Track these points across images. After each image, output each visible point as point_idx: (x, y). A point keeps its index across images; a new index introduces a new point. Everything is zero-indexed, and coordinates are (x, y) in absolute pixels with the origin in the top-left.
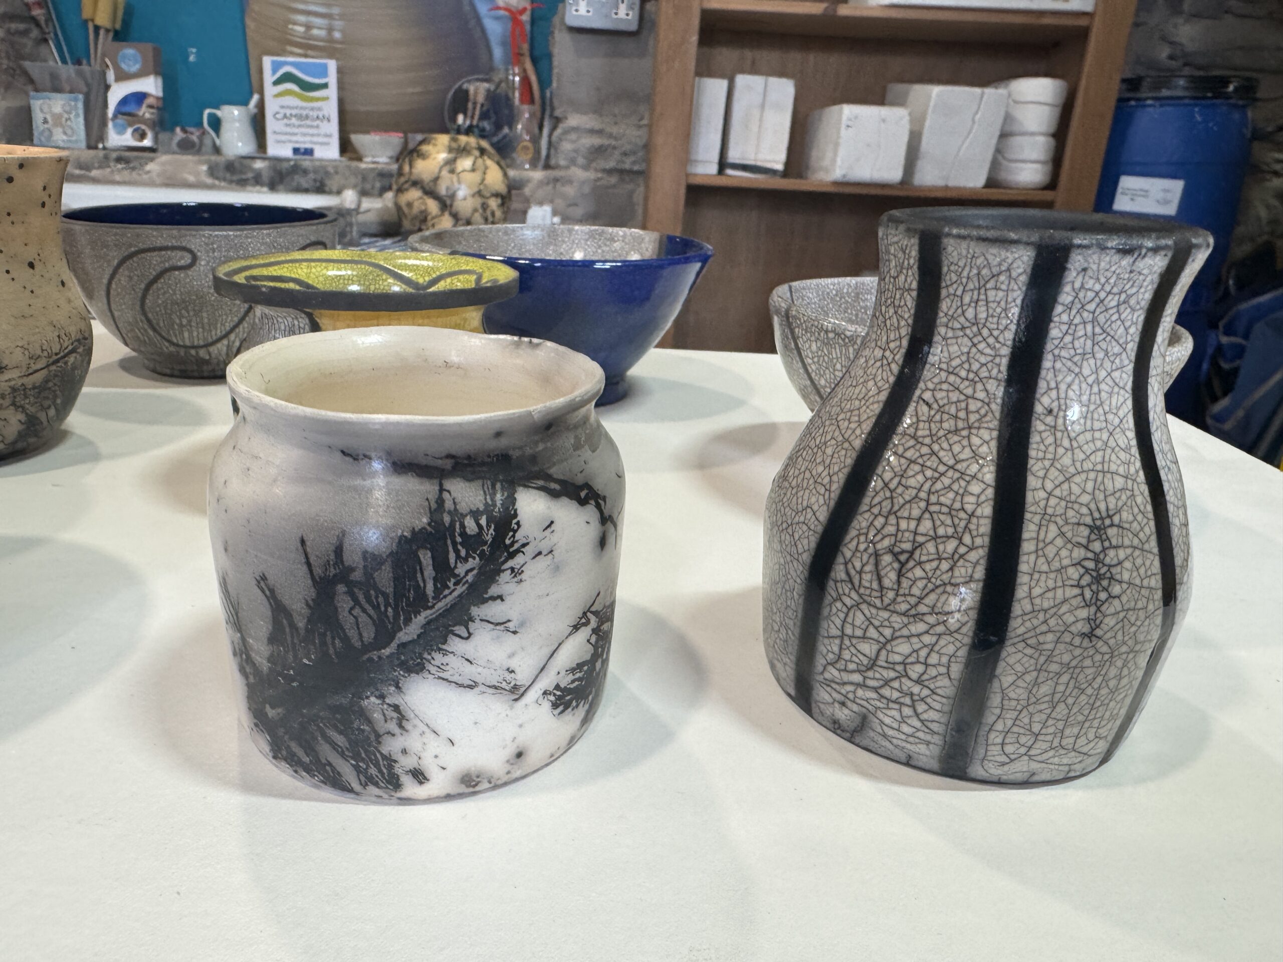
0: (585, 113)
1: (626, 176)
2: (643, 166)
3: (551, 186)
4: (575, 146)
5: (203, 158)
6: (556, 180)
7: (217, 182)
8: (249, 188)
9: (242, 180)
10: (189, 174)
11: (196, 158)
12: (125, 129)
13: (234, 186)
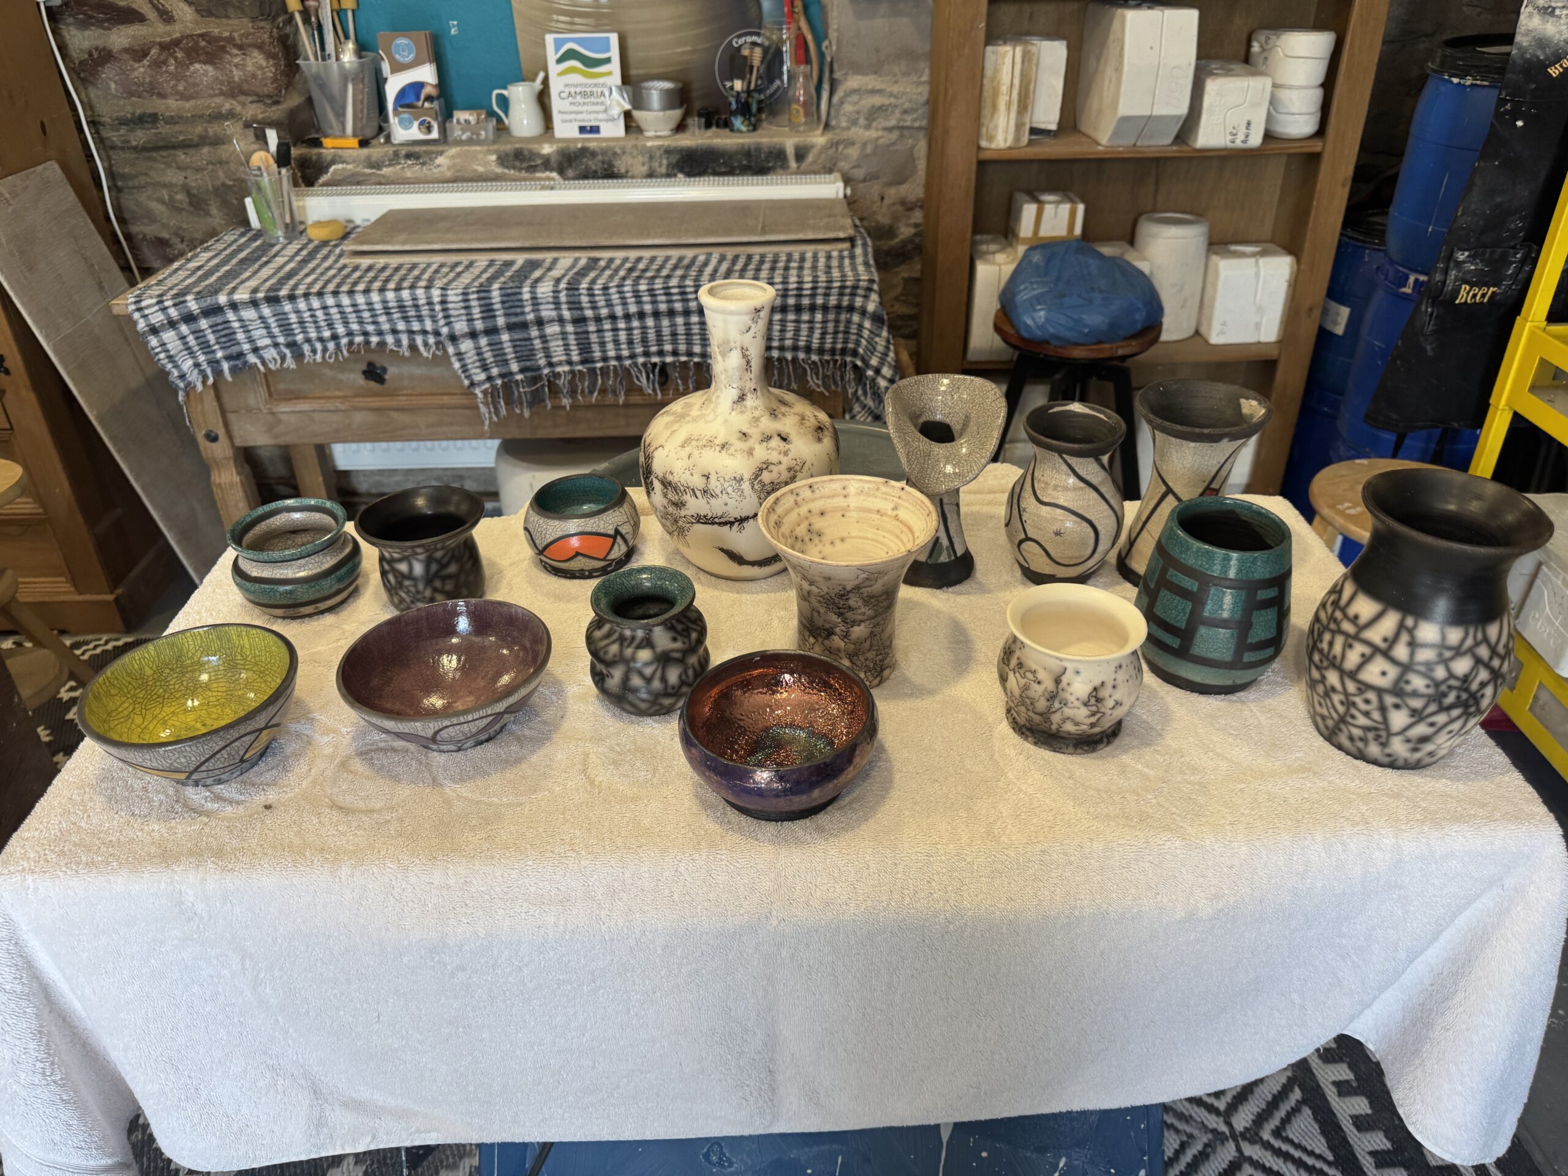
0: (866, 74)
1: (906, 132)
2: (924, 123)
3: (834, 149)
4: (857, 108)
5: (493, 148)
6: (838, 143)
7: (506, 171)
8: (538, 175)
9: (532, 166)
10: (478, 165)
11: (486, 148)
12: (411, 122)
13: (523, 174)
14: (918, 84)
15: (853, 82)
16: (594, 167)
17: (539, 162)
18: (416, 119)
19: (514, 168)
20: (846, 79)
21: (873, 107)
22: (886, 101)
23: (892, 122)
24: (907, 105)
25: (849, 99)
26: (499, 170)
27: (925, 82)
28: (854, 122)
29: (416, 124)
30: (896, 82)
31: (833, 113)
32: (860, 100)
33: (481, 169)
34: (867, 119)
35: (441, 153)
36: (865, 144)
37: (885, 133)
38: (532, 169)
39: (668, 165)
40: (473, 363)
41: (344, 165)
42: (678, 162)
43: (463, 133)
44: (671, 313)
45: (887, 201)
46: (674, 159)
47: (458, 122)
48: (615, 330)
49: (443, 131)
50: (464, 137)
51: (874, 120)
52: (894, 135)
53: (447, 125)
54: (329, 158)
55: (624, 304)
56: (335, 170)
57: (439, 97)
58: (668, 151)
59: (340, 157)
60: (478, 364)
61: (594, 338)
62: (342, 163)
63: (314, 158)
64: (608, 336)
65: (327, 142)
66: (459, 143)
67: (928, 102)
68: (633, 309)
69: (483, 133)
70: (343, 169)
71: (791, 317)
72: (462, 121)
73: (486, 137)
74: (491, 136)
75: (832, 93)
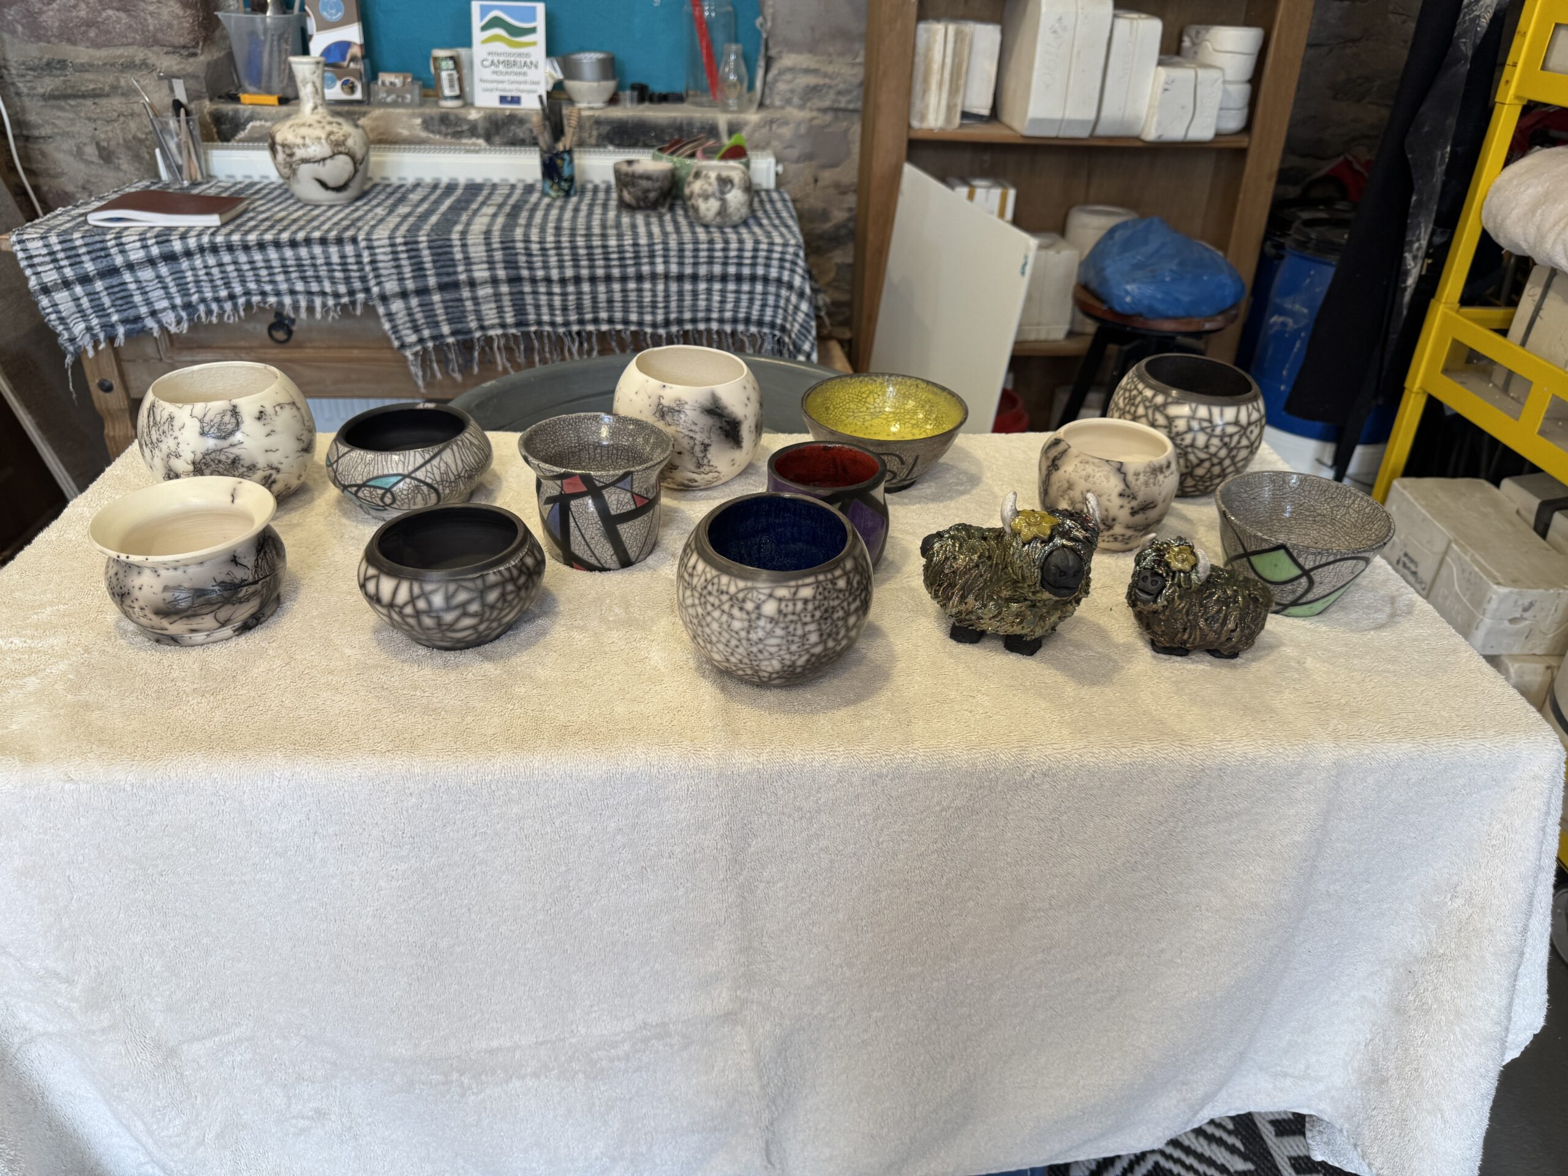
0: (800, 53)
1: (841, 115)
2: (859, 105)
3: (767, 128)
4: (790, 86)
5: (417, 111)
6: (772, 122)
7: (431, 136)
8: (464, 141)
9: (458, 132)
10: (403, 128)
11: (410, 111)
12: (334, 82)
13: (449, 139)
14: (853, 65)
15: (788, 60)
16: (521, 135)
17: (465, 127)
18: (340, 79)
19: (440, 133)
20: (780, 58)
21: (808, 86)
22: (821, 81)
23: (827, 103)
24: (841, 86)
25: (784, 77)
26: (424, 134)
27: (860, 64)
28: (788, 102)
29: (339, 84)
30: (831, 62)
31: (767, 91)
32: (794, 78)
33: (405, 133)
34: (801, 99)
35: (364, 114)
36: (799, 124)
37: (820, 115)
38: (458, 135)
39: (599, 136)
40: (404, 323)
41: (263, 123)
42: (608, 134)
43: (388, 96)
44: (608, 279)
45: (819, 184)
46: (605, 129)
47: (383, 83)
48: (550, 294)
49: (367, 91)
50: (389, 100)
51: (809, 100)
52: (828, 117)
53: (372, 86)
54: (247, 114)
55: (561, 267)
56: (253, 127)
57: (363, 57)
58: (598, 122)
59: (259, 114)
60: (408, 325)
61: (529, 299)
62: (261, 120)
63: (231, 113)
64: (543, 299)
65: (245, 98)
66: (384, 104)
67: (861, 84)
68: (569, 273)
69: (408, 96)
70: (261, 126)
71: (731, 287)
72: (387, 83)
73: (412, 100)
74: (417, 98)
75: (767, 70)
